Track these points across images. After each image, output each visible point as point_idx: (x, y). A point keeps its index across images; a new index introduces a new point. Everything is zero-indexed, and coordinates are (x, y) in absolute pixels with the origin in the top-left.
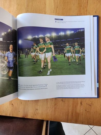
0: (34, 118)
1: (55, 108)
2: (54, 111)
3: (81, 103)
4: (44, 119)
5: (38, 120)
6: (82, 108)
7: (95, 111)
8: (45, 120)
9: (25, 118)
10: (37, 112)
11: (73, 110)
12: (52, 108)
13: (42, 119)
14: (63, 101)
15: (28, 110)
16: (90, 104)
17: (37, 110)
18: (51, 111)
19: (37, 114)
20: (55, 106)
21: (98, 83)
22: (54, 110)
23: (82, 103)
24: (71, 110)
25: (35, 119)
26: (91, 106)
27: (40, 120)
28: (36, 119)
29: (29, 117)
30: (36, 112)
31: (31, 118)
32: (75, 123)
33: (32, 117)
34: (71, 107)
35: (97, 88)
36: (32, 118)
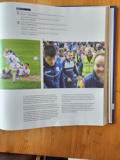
0: (22, 153)
1: (52, 139)
2: (51, 143)
3: (88, 132)
4: (37, 154)
5: (28, 155)
6: (89, 139)
7: (106, 142)
8: (39, 156)
9: (10, 152)
10: (27, 145)
11: (77, 140)
12: (47, 139)
13: (35, 154)
14: (63, 129)
15: (13, 143)
16: (101, 133)
17: (27, 141)
18: (46, 142)
19: (27, 148)
20: (53, 137)
21: (114, 104)
22: (51, 141)
23: (90, 132)
24: (74, 141)
25: (24, 153)
26: (101, 135)
27: (32, 155)
28: (26, 155)
29: (16, 151)
30: (25, 145)
31: (18, 153)
32: (80, 158)
33: (20, 151)
34: (75, 137)
35: (113, 110)
36: (20, 153)
